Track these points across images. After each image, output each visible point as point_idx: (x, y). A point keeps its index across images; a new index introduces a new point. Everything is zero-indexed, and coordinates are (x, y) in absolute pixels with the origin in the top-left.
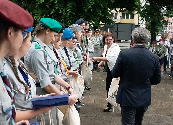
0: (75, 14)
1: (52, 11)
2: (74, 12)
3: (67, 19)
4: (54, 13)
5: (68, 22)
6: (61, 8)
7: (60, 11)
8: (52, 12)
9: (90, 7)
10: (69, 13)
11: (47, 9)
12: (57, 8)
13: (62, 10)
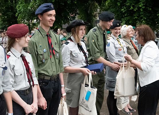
0: (150, 9)
1: (123, 8)
2: (150, 8)
3: (141, 16)
5: (143, 19)
6: (133, 4)
7: (132, 7)
10: (143, 9)
13: (133, 6)
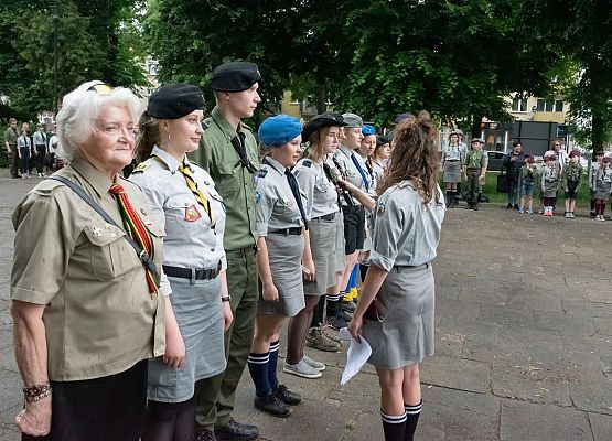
4: (384, 103)
8: (380, 102)
9: (450, 91)
11: (371, 95)
12: (388, 94)
